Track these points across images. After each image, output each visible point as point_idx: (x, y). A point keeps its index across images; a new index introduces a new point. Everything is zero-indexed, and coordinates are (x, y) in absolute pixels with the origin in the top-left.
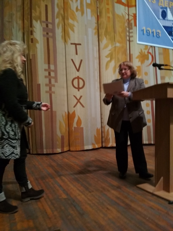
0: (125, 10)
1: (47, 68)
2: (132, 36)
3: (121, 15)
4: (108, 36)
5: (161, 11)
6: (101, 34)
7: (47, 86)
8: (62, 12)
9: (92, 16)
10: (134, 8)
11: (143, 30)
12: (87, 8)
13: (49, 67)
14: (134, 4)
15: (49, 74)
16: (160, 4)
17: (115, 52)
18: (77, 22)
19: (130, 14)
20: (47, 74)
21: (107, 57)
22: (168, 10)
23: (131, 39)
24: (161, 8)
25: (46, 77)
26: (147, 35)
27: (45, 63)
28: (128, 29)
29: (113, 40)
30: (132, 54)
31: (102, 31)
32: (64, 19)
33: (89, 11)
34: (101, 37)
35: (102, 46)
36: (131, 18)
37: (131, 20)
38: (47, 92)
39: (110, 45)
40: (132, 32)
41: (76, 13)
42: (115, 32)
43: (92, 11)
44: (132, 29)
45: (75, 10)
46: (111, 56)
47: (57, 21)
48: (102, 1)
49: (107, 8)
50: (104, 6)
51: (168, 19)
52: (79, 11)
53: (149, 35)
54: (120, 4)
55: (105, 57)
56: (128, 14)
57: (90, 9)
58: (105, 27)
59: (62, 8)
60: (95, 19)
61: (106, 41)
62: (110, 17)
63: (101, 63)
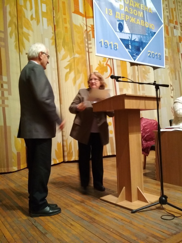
0: (83, 20)
2: (91, 48)
4: (66, 47)
5: (118, 23)
6: (59, 45)
8: (15, 20)
9: (48, 26)
10: (92, 19)
11: (101, 41)
12: (43, 16)
13: (1, 78)
14: (91, 15)
15: (2, 86)
16: (116, 16)
17: (74, 63)
18: (33, 31)
19: (87, 25)
21: (66, 68)
22: (125, 23)
23: (90, 50)
24: (118, 21)
26: (105, 47)
28: (86, 40)
29: (71, 51)
30: (92, 66)
31: (60, 42)
32: (17, 28)
34: (59, 48)
35: (60, 57)
36: (89, 29)
37: (90, 31)
39: (69, 56)
40: (91, 44)
41: (31, 22)
42: (73, 43)
43: (48, 21)
44: (90, 40)
45: (29, 19)
46: (70, 67)
47: (9, 30)
48: (59, 11)
49: (64, 18)
50: (60, 16)
51: (125, 32)
52: (34, 20)
53: (107, 47)
54: (78, 14)
55: (64, 68)
56: (86, 25)
57: (45, 18)
58: (63, 37)
59: (15, 16)
60: (52, 28)
61: (65, 52)
62: (68, 28)
63: (60, 74)
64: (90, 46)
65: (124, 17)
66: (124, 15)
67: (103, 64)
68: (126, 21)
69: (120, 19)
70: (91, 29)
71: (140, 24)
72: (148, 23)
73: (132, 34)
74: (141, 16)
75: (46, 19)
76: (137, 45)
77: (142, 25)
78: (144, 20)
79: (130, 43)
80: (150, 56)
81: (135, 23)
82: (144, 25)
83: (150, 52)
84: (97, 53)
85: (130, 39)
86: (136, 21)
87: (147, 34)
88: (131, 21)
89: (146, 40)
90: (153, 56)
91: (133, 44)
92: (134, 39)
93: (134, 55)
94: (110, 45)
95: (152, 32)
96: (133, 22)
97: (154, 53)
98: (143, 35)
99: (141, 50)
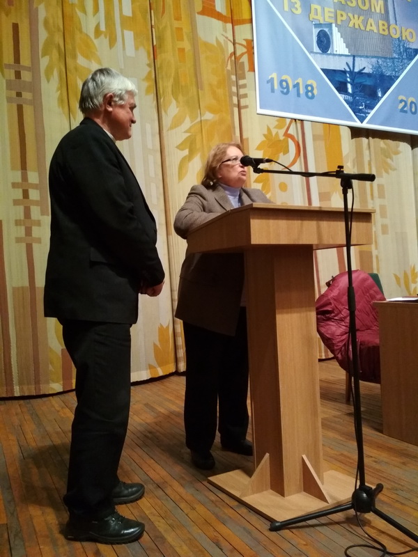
0: (225, 30)
1: (19, 180)
3: (215, 44)
4: (180, 98)
5: (315, 32)
6: (163, 92)
7: (20, 225)
8: (58, 39)
9: (137, 48)
10: (248, 26)
11: (272, 79)
12: (123, 26)
13: (25, 178)
14: (246, 16)
15: (26, 194)
16: (312, 16)
17: (202, 135)
18: (100, 63)
19: (237, 41)
20: (18, 194)
21: (180, 147)
22: (335, 29)
23: (243, 102)
24: (317, 26)
25: (16, 202)
26: (282, 92)
27: (13, 168)
28: (234, 78)
29: (194, 105)
30: (248, 139)
31: (166, 85)
32: (64, 57)
33: (129, 35)
34: (164, 99)
35: (167, 121)
36: (241, 50)
37: (242, 54)
38: (18, 240)
39: (188, 119)
40: (244, 86)
41: (96, 42)
42: (199, 85)
43: (136, 36)
44: (244, 78)
45: (92, 35)
46: (190, 145)
47: (44, 62)
48: (163, 12)
49: (176, 28)
50: (167, 23)
51: (335, 53)
52: (103, 36)
53: (287, 93)
54: (212, 17)
55: (178, 147)
56: (234, 40)
57: (131, 30)
58: (173, 75)
59: (59, 30)
60: (146, 54)
61: (178, 109)
62: (186, 50)
63: (167, 163)
64: (242, 91)
65: (333, 15)
66: (333, 10)
67: (277, 134)
68: (337, 25)
69: (322, 22)
70: (245, 50)
71: (375, 31)
72: (397, 27)
73: (354, 57)
74: (378, 11)
75: (132, 33)
76: (368, 82)
77: (381, 32)
78: (387, 20)
79: (349, 80)
80: (405, 109)
81: (363, 28)
82: (386, 33)
83: (404, 98)
84: (261, 108)
85: (350, 68)
86: (365, 23)
87: (395, 55)
88: (351, 25)
89: (394, 70)
90: (413, 110)
91: (357, 80)
92: (361, 68)
93: (361, 107)
94: (294, 86)
95: (409, 48)
96: (357, 27)
97: (414, 100)
98: (385, 58)
99: (380, 95)
